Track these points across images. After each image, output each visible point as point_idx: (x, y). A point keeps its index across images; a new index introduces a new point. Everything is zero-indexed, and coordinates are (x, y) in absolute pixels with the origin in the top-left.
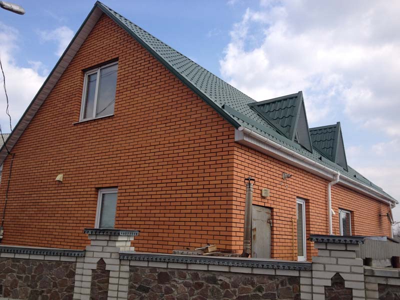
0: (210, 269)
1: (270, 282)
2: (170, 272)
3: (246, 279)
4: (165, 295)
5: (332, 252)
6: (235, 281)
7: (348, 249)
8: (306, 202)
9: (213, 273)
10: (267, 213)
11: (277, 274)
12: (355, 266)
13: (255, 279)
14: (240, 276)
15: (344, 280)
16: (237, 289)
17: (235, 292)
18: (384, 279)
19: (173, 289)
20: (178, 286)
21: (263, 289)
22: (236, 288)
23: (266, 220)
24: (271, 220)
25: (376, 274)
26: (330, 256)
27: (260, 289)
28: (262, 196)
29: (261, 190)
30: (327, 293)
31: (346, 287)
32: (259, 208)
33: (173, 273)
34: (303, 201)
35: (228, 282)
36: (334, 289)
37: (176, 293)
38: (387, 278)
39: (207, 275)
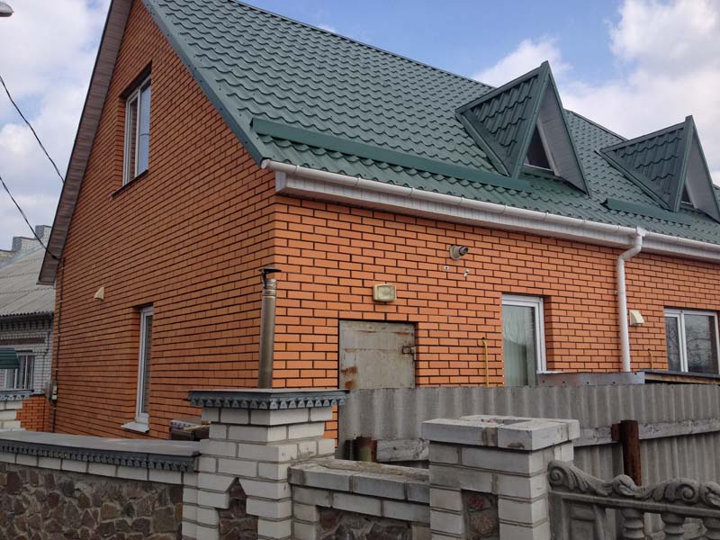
0: (64, 468)
1: (145, 495)
2: (20, 472)
3: (112, 487)
4: (16, 517)
5: (231, 428)
6: (97, 492)
7: (252, 423)
8: (544, 303)
9: (70, 474)
10: (399, 333)
11: (151, 479)
12: (264, 462)
13: (125, 490)
14: (104, 482)
15: (247, 497)
16: (99, 509)
17: (95, 514)
18: (326, 493)
19: (25, 506)
20: (30, 498)
21: (133, 510)
22: (99, 506)
23: (398, 347)
24: (414, 349)
25: (310, 483)
26: (227, 440)
27: (128, 511)
28: (375, 301)
29: (372, 288)
30: (222, 525)
31: (248, 512)
32: (368, 325)
33: (23, 473)
34: (536, 300)
35: (87, 494)
36: (233, 516)
37: (27, 513)
38: (331, 491)
39: (64, 479)
